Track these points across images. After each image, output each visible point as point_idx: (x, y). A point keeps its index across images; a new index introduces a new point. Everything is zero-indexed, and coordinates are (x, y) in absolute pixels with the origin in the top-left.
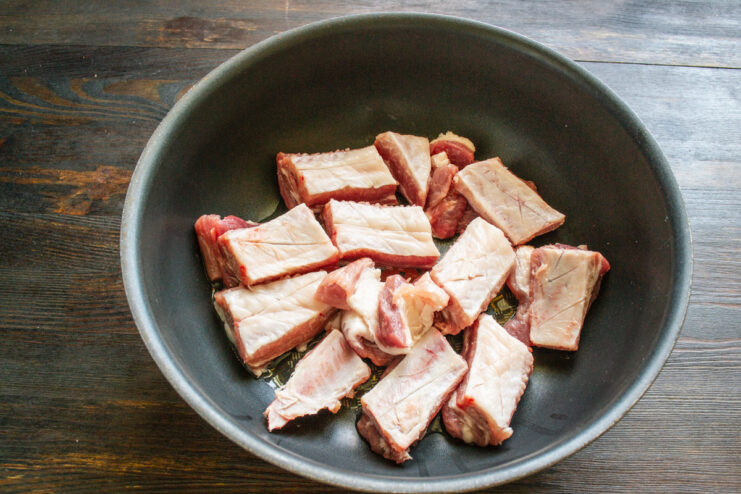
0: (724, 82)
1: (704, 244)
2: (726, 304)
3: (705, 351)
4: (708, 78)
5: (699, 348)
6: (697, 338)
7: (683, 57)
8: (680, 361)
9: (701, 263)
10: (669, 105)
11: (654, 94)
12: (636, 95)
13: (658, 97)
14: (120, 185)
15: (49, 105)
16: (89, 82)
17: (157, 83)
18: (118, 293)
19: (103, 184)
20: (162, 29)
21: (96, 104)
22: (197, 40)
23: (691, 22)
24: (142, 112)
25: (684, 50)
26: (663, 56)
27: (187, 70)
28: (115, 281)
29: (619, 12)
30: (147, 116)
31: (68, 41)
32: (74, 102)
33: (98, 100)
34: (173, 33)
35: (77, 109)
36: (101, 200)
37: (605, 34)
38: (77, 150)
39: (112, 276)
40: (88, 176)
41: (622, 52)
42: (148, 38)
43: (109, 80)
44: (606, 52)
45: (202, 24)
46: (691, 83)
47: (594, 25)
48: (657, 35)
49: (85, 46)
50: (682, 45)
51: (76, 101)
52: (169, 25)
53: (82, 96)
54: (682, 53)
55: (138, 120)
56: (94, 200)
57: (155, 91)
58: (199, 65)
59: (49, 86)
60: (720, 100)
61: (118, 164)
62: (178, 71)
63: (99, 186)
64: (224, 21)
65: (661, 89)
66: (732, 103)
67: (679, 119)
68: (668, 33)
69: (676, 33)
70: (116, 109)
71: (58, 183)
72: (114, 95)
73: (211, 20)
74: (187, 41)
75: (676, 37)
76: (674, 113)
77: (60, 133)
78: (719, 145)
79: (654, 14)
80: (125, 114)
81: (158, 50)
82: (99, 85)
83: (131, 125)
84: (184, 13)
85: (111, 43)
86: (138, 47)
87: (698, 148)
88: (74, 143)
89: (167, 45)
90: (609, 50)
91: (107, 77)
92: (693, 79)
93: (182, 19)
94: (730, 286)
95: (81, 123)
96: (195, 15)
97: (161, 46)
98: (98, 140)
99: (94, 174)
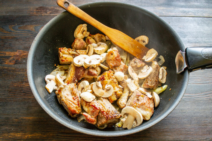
0: (196, 21)
2: (197, 84)
3: (192, 97)
4: (191, 20)
5: (190, 96)
6: (189, 94)
7: (184, 14)
8: (185, 100)
10: (180, 28)
12: (171, 25)
13: (177, 26)
14: (24, 55)
15: (3, 33)
16: (14, 26)
17: (34, 26)
18: (24, 86)
19: (19, 55)
20: (35, 10)
21: (17, 32)
22: (45, 13)
23: (186, 4)
24: (30, 34)
25: (184, 12)
26: (178, 14)
27: (42, 22)
28: (23, 83)
29: (166, 2)
30: (31, 35)
31: (8, 15)
32: (10, 32)
33: (17, 31)
34: (38, 12)
35: (11, 34)
36: (18, 60)
37: (162, 8)
38: (11, 46)
39: (22, 82)
40: (14, 53)
41: (167, 13)
42: (31, 13)
43: (20, 25)
44: (162, 13)
45: (47, 9)
46: (186, 21)
47: (159, 6)
48: (177, 8)
49: (13, 16)
50: (183, 11)
51: (11, 31)
52: (37, 9)
53: (12, 30)
54: (184, 13)
55: (28, 37)
56: (16, 60)
57: (33, 28)
58: (46, 20)
59: (2, 28)
60: (195, 26)
61: (23, 49)
62: (40, 22)
63: (18, 56)
64: (53, 8)
65: (178, 23)
66: (198, 27)
67: (183, 32)
68: (180, 7)
69: (182, 7)
70: (22, 34)
71: (6, 55)
72: (21, 30)
73: (49, 7)
74: (42, 14)
75: (182, 8)
76: (182, 30)
77: (6, 41)
78: (195, 39)
79: (176, 2)
80: (25, 35)
81: (34, 16)
82: (17, 27)
83: (27, 38)
84: (41, 6)
85: (20, 15)
86: (28, 16)
87: (189, 40)
88: (10, 44)
89: (37, 15)
90: (163, 12)
91: (19, 25)
92: (187, 20)
93: (41, 7)
94: (198, 79)
95: (12, 38)
96: (44, 6)
97: (35, 15)
98: (17, 43)
99: (16, 52)
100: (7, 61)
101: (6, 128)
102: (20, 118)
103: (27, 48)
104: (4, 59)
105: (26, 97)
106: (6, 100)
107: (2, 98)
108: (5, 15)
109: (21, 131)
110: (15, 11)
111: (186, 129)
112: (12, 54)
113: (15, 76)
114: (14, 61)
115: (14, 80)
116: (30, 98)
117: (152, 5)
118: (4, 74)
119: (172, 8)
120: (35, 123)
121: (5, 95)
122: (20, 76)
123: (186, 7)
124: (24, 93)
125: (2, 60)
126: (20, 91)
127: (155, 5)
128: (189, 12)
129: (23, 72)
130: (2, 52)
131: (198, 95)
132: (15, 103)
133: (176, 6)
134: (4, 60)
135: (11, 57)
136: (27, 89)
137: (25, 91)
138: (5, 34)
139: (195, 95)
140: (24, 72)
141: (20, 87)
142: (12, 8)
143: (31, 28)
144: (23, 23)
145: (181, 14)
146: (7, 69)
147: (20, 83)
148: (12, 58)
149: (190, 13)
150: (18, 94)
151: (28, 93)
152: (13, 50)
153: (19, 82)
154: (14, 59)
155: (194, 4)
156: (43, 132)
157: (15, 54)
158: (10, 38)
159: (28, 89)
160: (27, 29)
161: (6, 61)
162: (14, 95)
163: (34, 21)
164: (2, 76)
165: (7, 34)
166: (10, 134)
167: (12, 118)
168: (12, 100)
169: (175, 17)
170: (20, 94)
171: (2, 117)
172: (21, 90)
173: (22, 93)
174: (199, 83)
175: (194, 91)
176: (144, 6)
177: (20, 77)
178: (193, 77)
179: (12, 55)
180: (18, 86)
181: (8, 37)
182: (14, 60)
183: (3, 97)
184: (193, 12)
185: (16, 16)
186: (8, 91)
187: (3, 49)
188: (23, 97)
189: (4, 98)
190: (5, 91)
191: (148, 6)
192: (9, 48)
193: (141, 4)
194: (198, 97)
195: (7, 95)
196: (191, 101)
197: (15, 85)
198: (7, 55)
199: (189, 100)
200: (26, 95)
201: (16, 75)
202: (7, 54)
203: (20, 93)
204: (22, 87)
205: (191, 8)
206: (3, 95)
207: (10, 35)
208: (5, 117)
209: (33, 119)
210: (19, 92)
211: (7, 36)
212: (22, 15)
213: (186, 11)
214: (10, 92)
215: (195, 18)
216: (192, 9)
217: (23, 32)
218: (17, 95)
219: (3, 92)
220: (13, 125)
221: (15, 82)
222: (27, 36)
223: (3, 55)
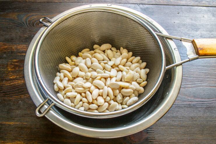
0: (211, 11)
1: (204, 66)
2: (211, 87)
3: (204, 102)
4: (205, 10)
5: (202, 102)
6: (201, 98)
7: (196, 3)
8: (196, 106)
9: (203, 73)
10: (192, 19)
11: (186, 16)
12: (180, 16)
13: (188, 17)
14: (4, 49)
17: (17, 14)
18: (4, 86)
24: (11, 24)
26: (189, 2)
27: (27, 10)
28: (2, 82)
30: (13, 25)
39: (2, 80)
41: (176, 1)
44: (170, 1)
46: (199, 12)
54: (196, 1)
55: (10, 26)
57: (16, 17)
58: (31, 7)
60: (209, 17)
61: (3, 41)
62: (24, 10)
65: (189, 14)
66: (213, 18)
67: (195, 24)
70: (3, 23)
72: (2, 18)
76: (194, 22)
78: (209, 33)
80: (5, 24)
81: (17, 2)
83: (8, 28)
86: (10, 2)
87: (201, 34)
92: (200, 10)
94: (213, 80)
103: (8, 40)
105: (6, 98)
111: (197, 141)
116: (10, 100)
120: (17, 129)
124: (4, 94)
128: (202, 0)
129: (3, 68)
131: (211, 100)
136: (7, 89)
137: (5, 91)
140: (5, 68)
143: (14, 16)
144: (3, 10)
145: (192, 3)
151: (8, 93)
159: (9, 89)
160: (8, 18)
163: (18, 9)
169: (185, 6)
174: (214, 86)
175: (207, 95)
184: (208, 0)
188: (3, 98)
194: (212, 103)
199: (202, 106)
200: (7, 95)
204: (2, 86)
209: (14, 124)
215: (209, 7)
217: (4, 20)
222: (8, 25)
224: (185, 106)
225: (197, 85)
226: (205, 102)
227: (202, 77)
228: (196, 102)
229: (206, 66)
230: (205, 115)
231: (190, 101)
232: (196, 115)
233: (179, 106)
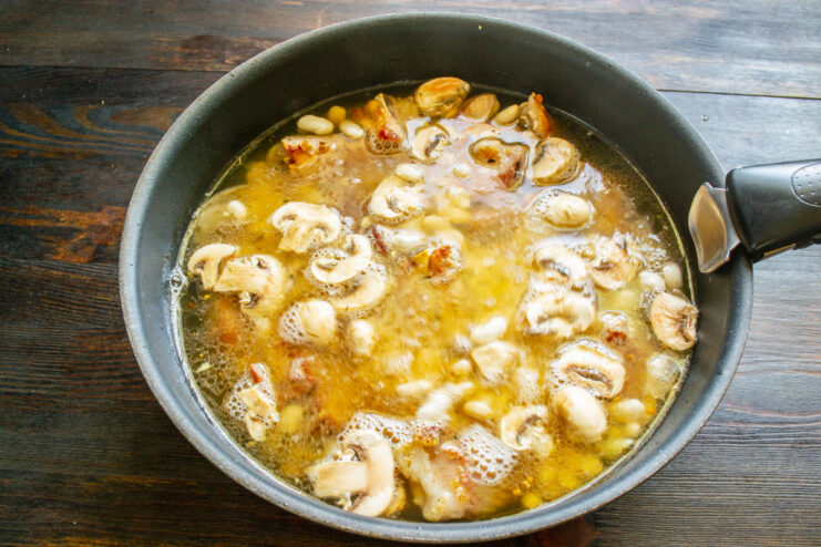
0: (812, 115)
1: (787, 302)
2: (811, 372)
3: (788, 426)
4: (793, 110)
5: (781, 423)
6: (779, 411)
7: (766, 85)
8: (759, 437)
9: (784, 324)
10: (749, 141)
11: (731, 128)
12: (712, 129)
13: (738, 132)
15: (50, 135)
16: (95, 110)
17: (172, 111)
18: (124, 353)
19: (109, 227)
20: (178, 49)
21: (103, 135)
22: (217, 62)
23: (774, 46)
25: (767, 77)
26: (743, 84)
28: (118, 339)
29: (694, 34)
31: (72, 62)
32: (78, 131)
33: (105, 131)
34: (191, 55)
35: (80, 141)
36: (106, 245)
37: (679, 58)
38: (81, 187)
39: (117, 333)
40: (92, 218)
41: (697, 79)
42: (162, 60)
43: (117, 107)
44: (678, 79)
45: (224, 44)
46: (775, 115)
47: (666, 48)
48: (737, 60)
49: (92, 68)
50: (764, 72)
51: (81, 130)
52: (186, 45)
53: (87, 125)
54: (765, 81)
56: (98, 245)
59: (49, 113)
60: (807, 136)
63: (105, 229)
64: (249, 41)
65: (740, 122)
68: (749, 57)
69: (758, 58)
70: (125, 141)
71: (59, 225)
72: (123, 124)
73: (234, 39)
74: (206, 63)
75: (758, 62)
77: (61, 168)
79: (733, 35)
80: (135, 146)
81: (173, 73)
82: (107, 113)
83: (143, 159)
84: (202, 31)
85: (120, 66)
86: (150, 70)
88: (78, 179)
89: (184, 68)
90: (683, 76)
91: (115, 104)
92: (777, 111)
93: (200, 38)
94: (816, 351)
95: (85, 156)
96: (215, 33)
97: (177, 68)
98: (105, 176)
99: (99, 215)
100: (64, 250)
101: (48, 516)
102: (105, 480)
104: (50, 238)
106: (54, 402)
107: (39, 395)
108: (60, 64)
109: (109, 529)
110: (101, 51)
112: (84, 220)
113: (92, 310)
114: (90, 250)
115: (89, 326)
116: (144, 402)
117: (640, 46)
118: (49, 299)
119: (716, 61)
120: (164, 502)
121: (49, 383)
122: (113, 310)
123: (775, 60)
124: (124, 380)
125: (43, 244)
126: (110, 370)
127: (651, 46)
128: (784, 78)
130: (44, 212)
131: (811, 417)
132: (87, 416)
133: (734, 52)
134: (51, 245)
135: (79, 231)
137: (129, 372)
138: (60, 138)
139: (802, 417)
141: (108, 354)
142: (87, 35)
143: (162, 119)
144: (128, 97)
145: (753, 87)
146: (61, 281)
147: (110, 339)
148: (82, 237)
149: (790, 83)
150: (101, 381)
151: (139, 379)
152: (90, 207)
153: (106, 333)
154: (88, 242)
155: (806, 46)
156: (193, 539)
157: (94, 222)
158: (78, 157)
160: (143, 124)
161: (60, 250)
162: (86, 385)
163: (175, 94)
164: (41, 307)
165: (66, 139)
166: (66, 541)
167: (74, 477)
168: (78, 405)
169: (728, 98)
170: (108, 381)
171: (36, 469)
172: (114, 367)
173: (115, 378)
175: (798, 400)
176: (609, 46)
177: (110, 312)
178: (792, 342)
179: (84, 226)
180: (103, 352)
181: (72, 150)
182: (91, 244)
183: (42, 392)
184: (803, 78)
185: (102, 71)
186: (64, 370)
187: (48, 200)
188: (121, 394)
189: (45, 396)
190: (52, 367)
191: (622, 49)
192: (72, 197)
193: (594, 38)
194: (814, 429)
195: (58, 383)
196: (786, 442)
197: (92, 347)
198: (64, 224)
199: (780, 437)
200: (134, 387)
201: (95, 307)
202: (66, 218)
203: (107, 378)
204: (117, 353)
205: (795, 60)
206: (44, 382)
207: (77, 144)
208: (46, 470)
209: (155, 484)
210: (106, 374)
211: (66, 150)
212: (125, 66)
213: (772, 75)
214: (71, 372)
215: (809, 101)
216: (797, 65)
217: (129, 133)
218: (99, 384)
219: (42, 372)
220: (78, 506)
221: (92, 335)
222: (143, 149)
223: (47, 223)
224: (723, 438)
225: (764, 365)
226: (790, 423)
227: (783, 338)
228: (760, 423)
229: (796, 302)
230: (792, 469)
231: (742, 422)
232: (760, 469)
233: (704, 438)
